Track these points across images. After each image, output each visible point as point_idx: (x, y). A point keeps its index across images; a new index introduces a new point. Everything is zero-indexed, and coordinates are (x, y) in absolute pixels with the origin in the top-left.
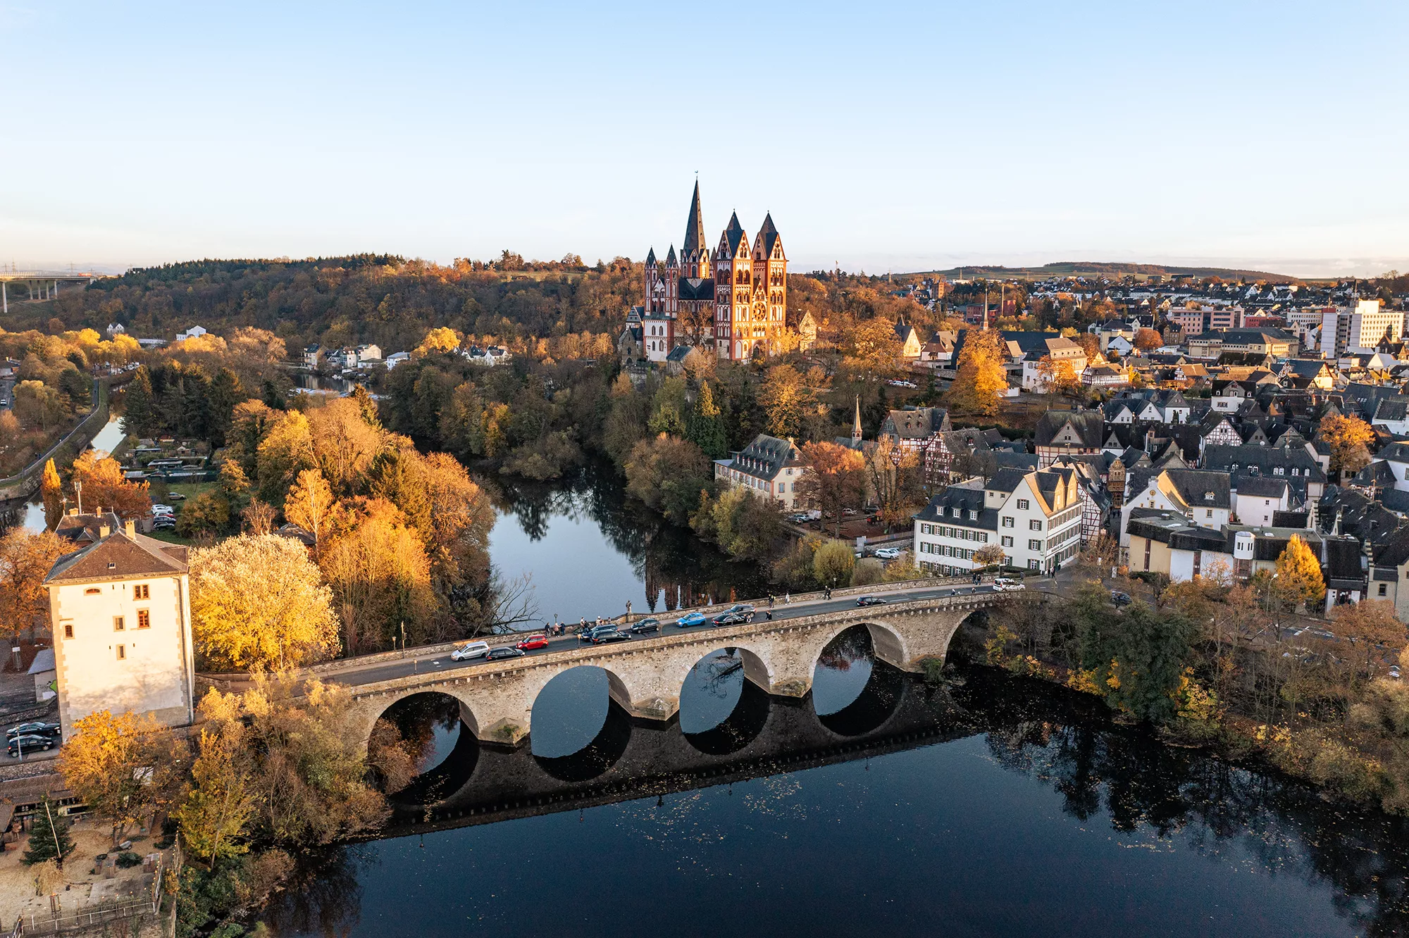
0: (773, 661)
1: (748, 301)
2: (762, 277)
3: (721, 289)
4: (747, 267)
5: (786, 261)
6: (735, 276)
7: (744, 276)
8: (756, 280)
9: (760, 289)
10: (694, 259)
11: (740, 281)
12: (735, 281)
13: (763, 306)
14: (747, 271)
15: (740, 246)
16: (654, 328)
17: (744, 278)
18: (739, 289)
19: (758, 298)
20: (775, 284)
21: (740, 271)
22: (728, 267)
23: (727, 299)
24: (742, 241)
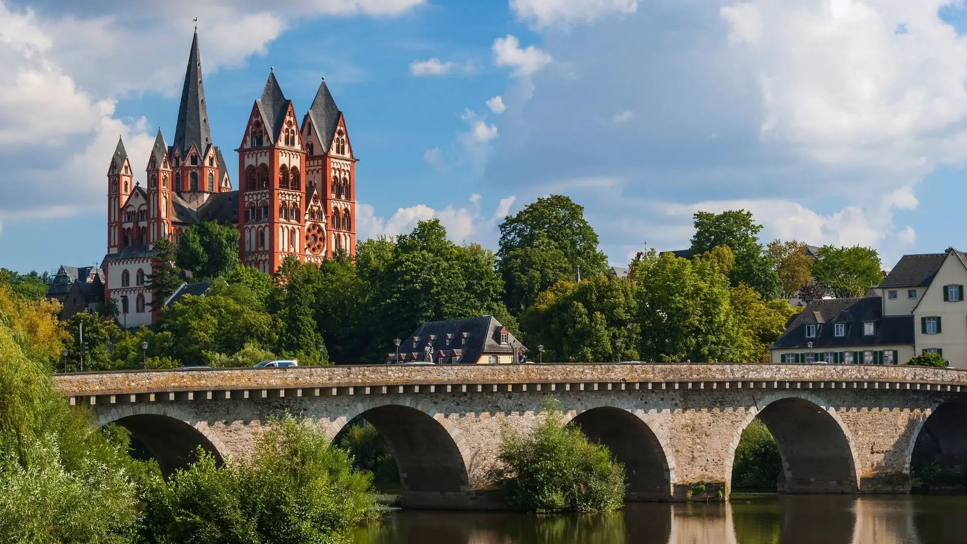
0: (675, 442)
1: (298, 219)
2: (317, 180)
3: (253, 198)
4: (296, 162)
5: (353, 160)
6: (278, 175)
7: (291, 177)
8: (310, 188)
9: (315, 201)
10: (194, 161)
11: (284, 183)
12: (277, 184)
13: (320, 230)
14: (295, 168)
15: (285, 126)
16: (126, 275)
17: (291, 179)
18: (283, 197)
19: (312, 214)
20: (338, 196)
21: (284, 166)
22: (264, 159)
23: (265, 213)
24: (288, 118)
